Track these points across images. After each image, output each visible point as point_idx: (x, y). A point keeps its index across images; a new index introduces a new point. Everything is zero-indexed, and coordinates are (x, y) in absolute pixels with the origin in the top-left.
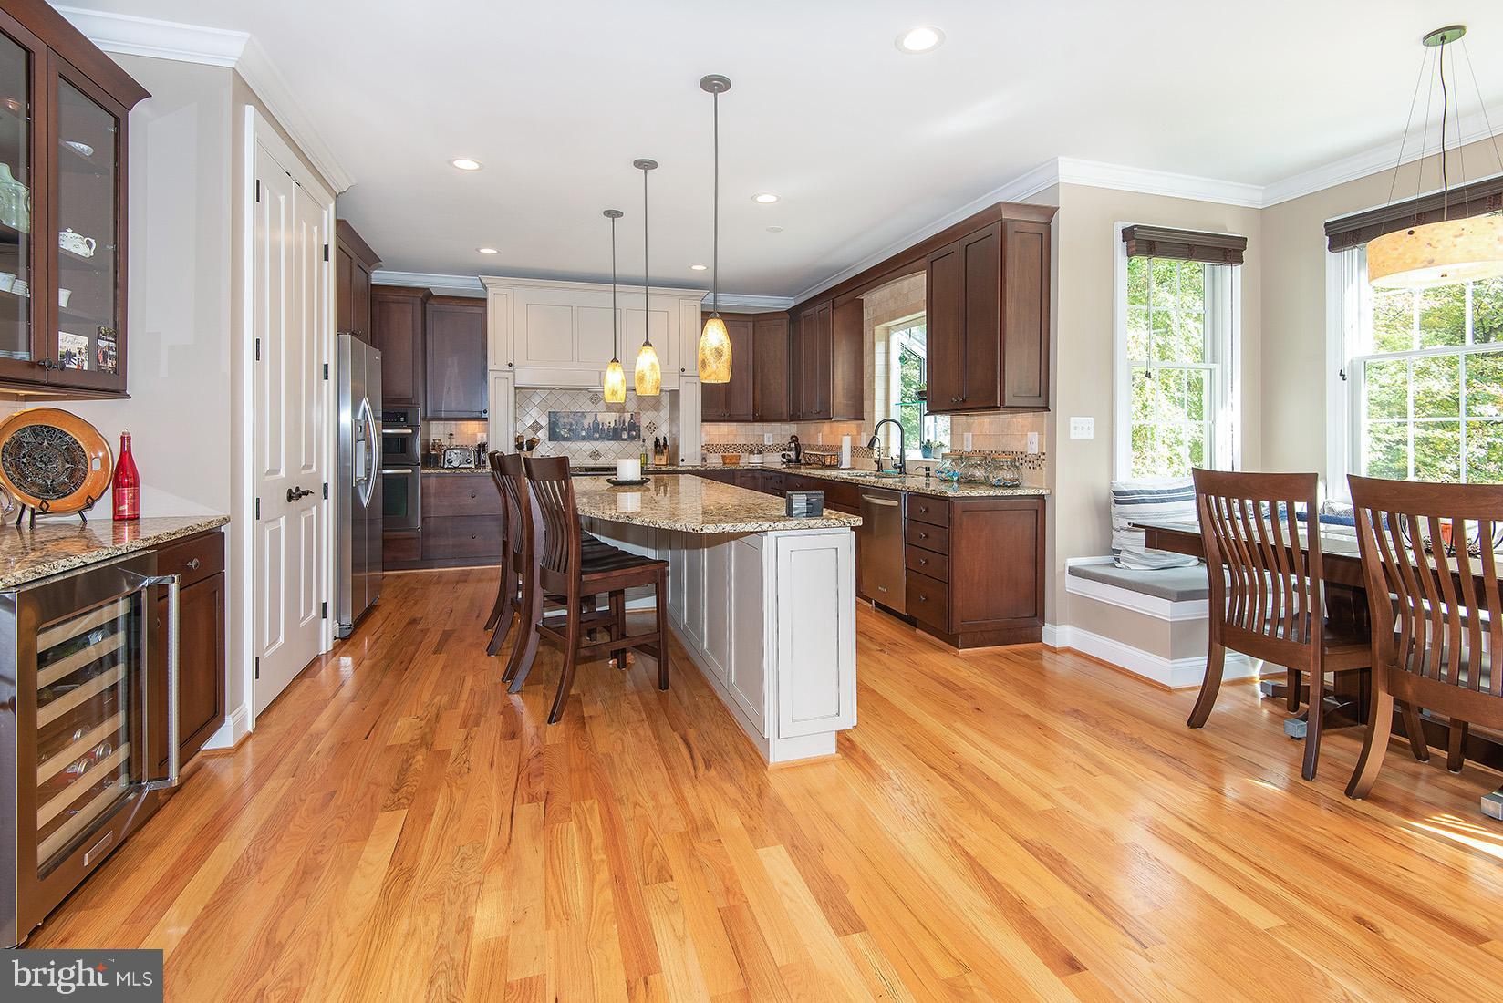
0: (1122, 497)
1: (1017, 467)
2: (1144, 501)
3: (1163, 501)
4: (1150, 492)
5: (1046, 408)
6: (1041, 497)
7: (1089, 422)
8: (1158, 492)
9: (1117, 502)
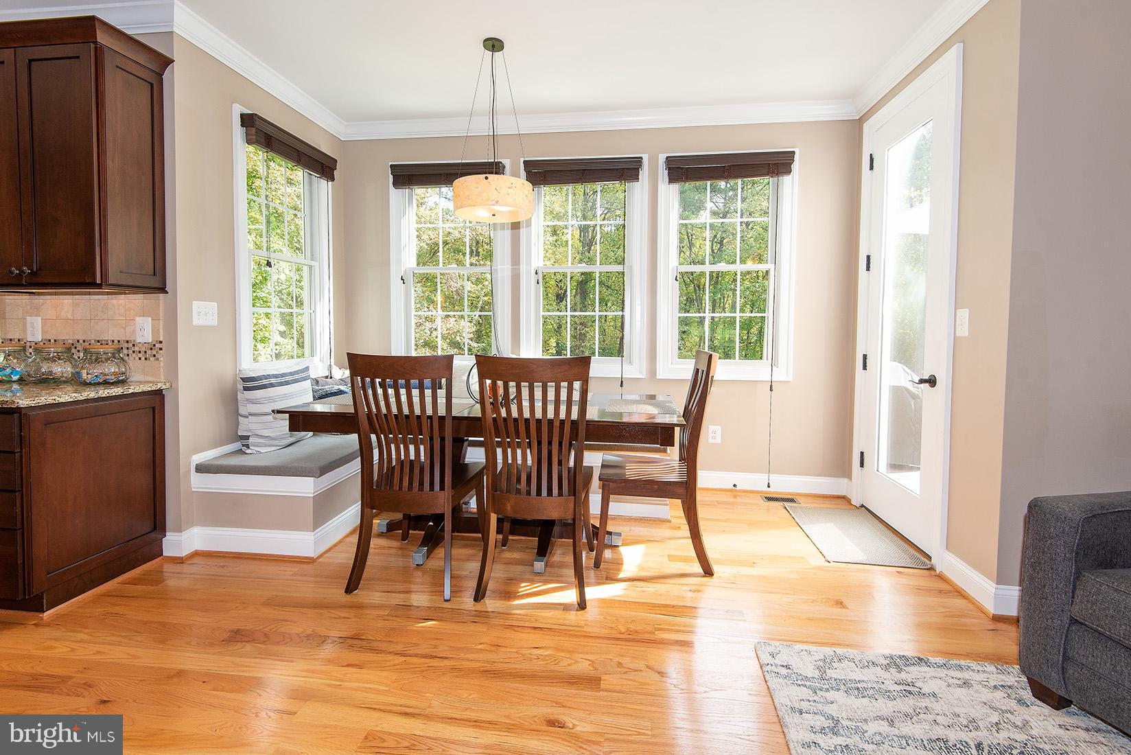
0: (251, 383)
1: (122, 359)
2: (272, 385)
3: (287, 383)
4: (276, 376)
5: (163, 290)
6: (159, 393)
7: (213, 307)
8: (283, 375)
9: (246, 389)
